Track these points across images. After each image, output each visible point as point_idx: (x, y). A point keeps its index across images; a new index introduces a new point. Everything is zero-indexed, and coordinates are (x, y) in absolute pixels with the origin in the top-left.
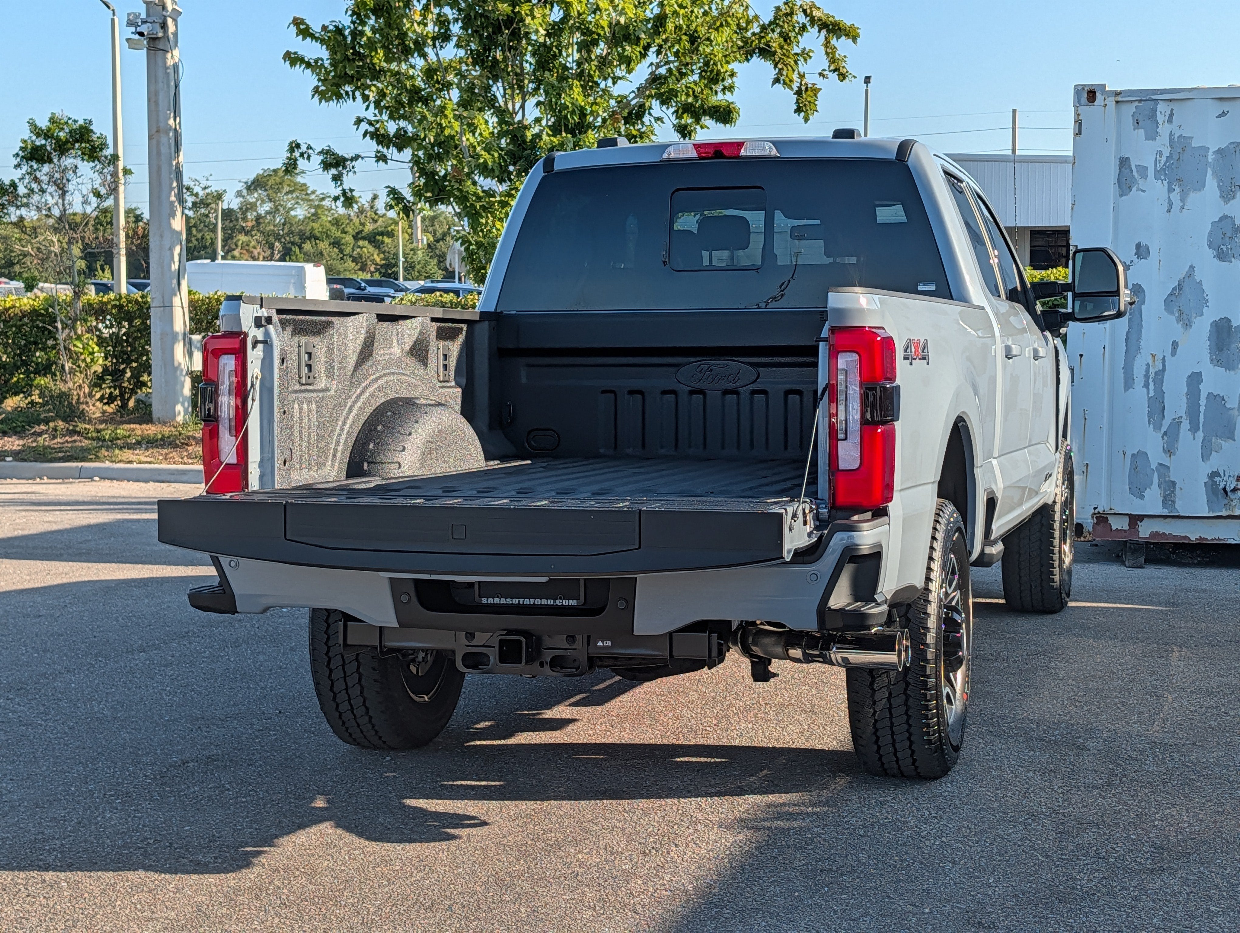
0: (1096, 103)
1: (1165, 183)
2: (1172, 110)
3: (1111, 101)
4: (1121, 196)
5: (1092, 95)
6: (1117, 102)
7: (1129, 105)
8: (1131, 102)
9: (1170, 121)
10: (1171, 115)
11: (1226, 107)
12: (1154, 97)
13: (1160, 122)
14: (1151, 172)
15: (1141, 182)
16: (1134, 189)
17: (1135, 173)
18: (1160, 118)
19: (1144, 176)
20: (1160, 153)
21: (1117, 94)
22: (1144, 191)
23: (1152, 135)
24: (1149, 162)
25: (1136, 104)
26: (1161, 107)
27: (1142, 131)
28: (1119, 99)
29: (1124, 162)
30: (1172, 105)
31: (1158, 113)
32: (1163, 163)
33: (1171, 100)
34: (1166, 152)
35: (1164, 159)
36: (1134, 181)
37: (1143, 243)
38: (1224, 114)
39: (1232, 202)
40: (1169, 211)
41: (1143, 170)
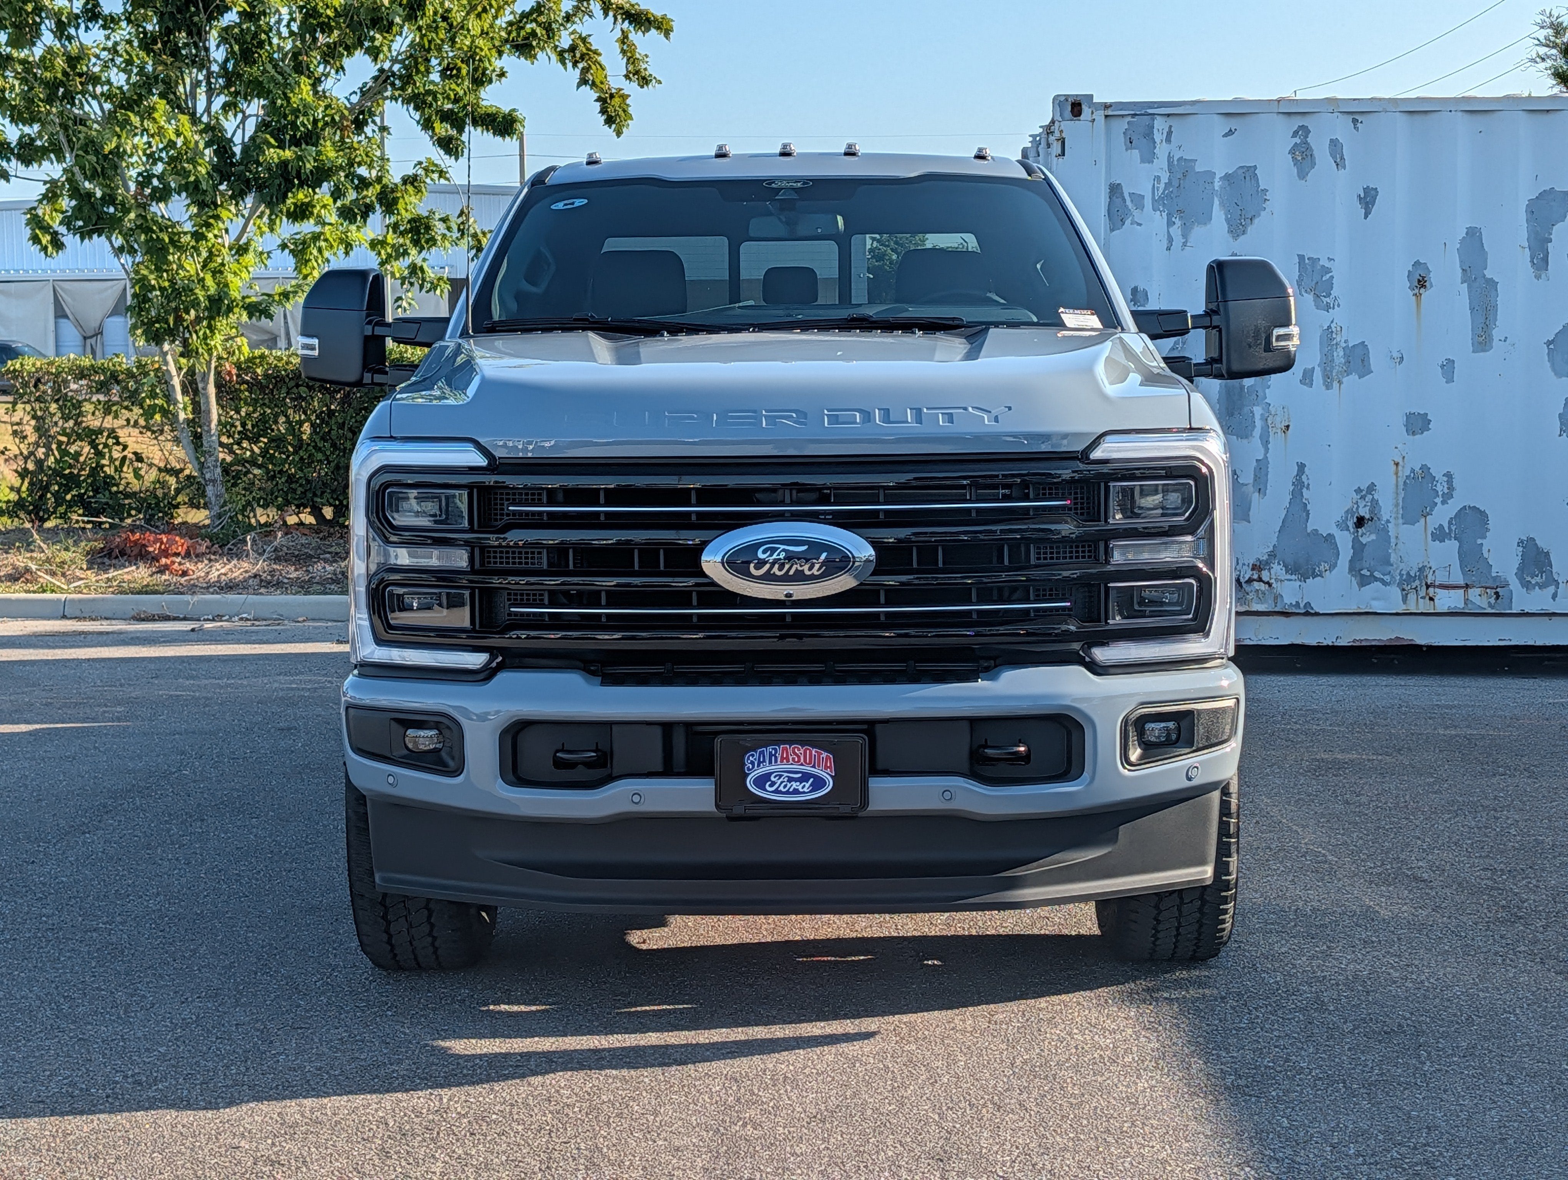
0: (1082, 117)
1: (1164, 214)
2: (1170, 127)
3: (1099, 115)
4: (1112, 230)
5: (1076, 107)
6: (1106, 116)
7: (1120, 120)
8: (1123, 116)
9: (1168, 140)
10: (1170, 133)
11: (1233, 123)
12: (1150, 111)
13: (1158, 140)
14: (1148, 202)
15: (1136, 213)
16: (1128, 222)
17: (1129, 202)
18: (1158, 137)
19: (1140, 206)
20: (1158, 178)
21: (1107, 106)
22: (1140, 225)
23: (1149, 157)
24: (1145, 189)
25: (1129, 119)
26: (1160, 124)
27: (1136, 152)
28: (1110, 113)
29: (1115, 190)
30: (1173, 122)
31: (1155, 131)
32: (1161, 191)
33: (1169, 115)
34: (1165, 179)
35: (1162, 186)
36: (1128, 213)
37: (1141, 288)
38: (1230, 133)
39: (1242, 238)
40: (1169, 249)
41: (1138, 199)
